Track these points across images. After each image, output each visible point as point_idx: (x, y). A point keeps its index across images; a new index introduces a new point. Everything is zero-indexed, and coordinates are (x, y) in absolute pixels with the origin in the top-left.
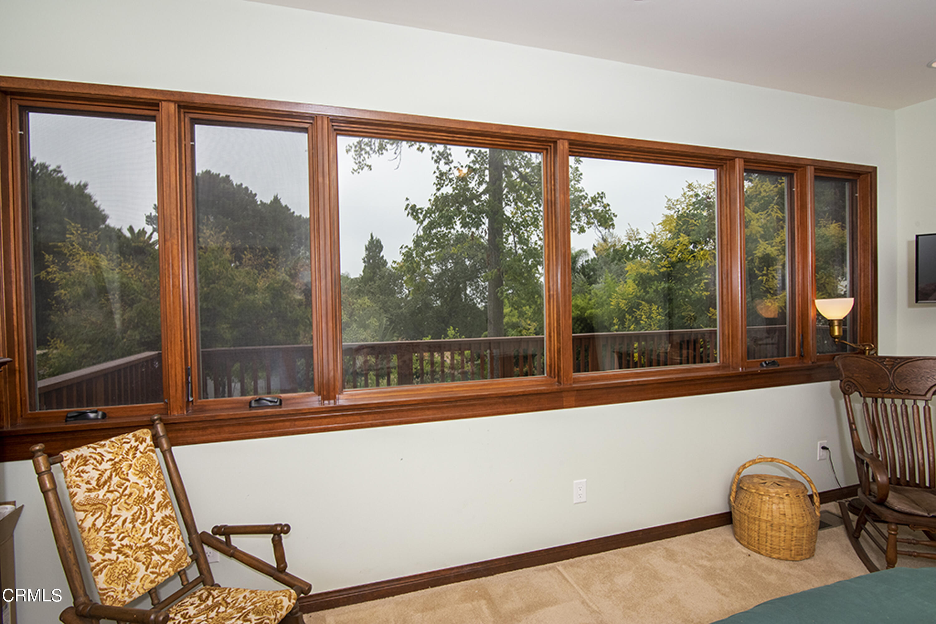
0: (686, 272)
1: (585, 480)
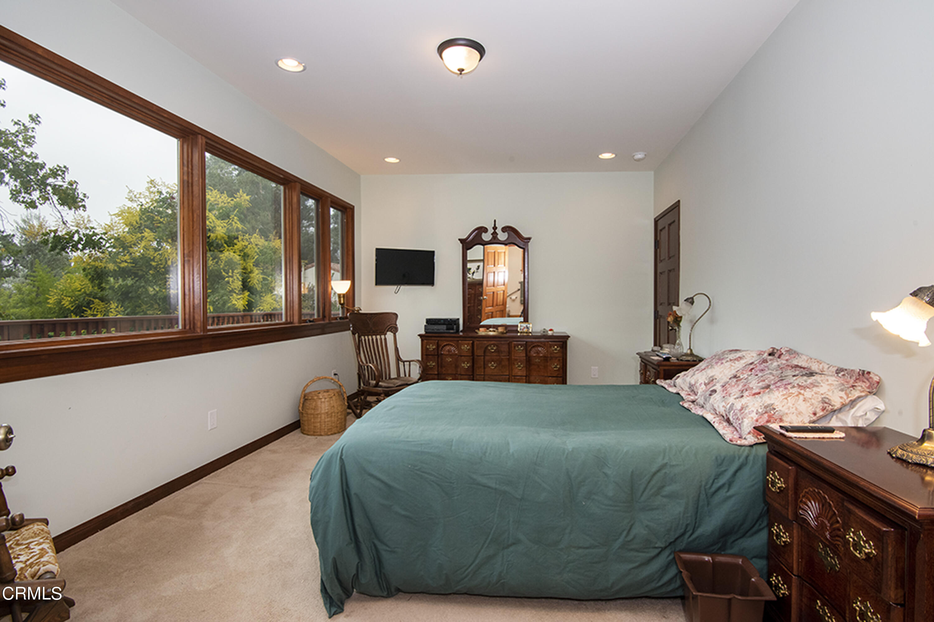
1: (216, 410)
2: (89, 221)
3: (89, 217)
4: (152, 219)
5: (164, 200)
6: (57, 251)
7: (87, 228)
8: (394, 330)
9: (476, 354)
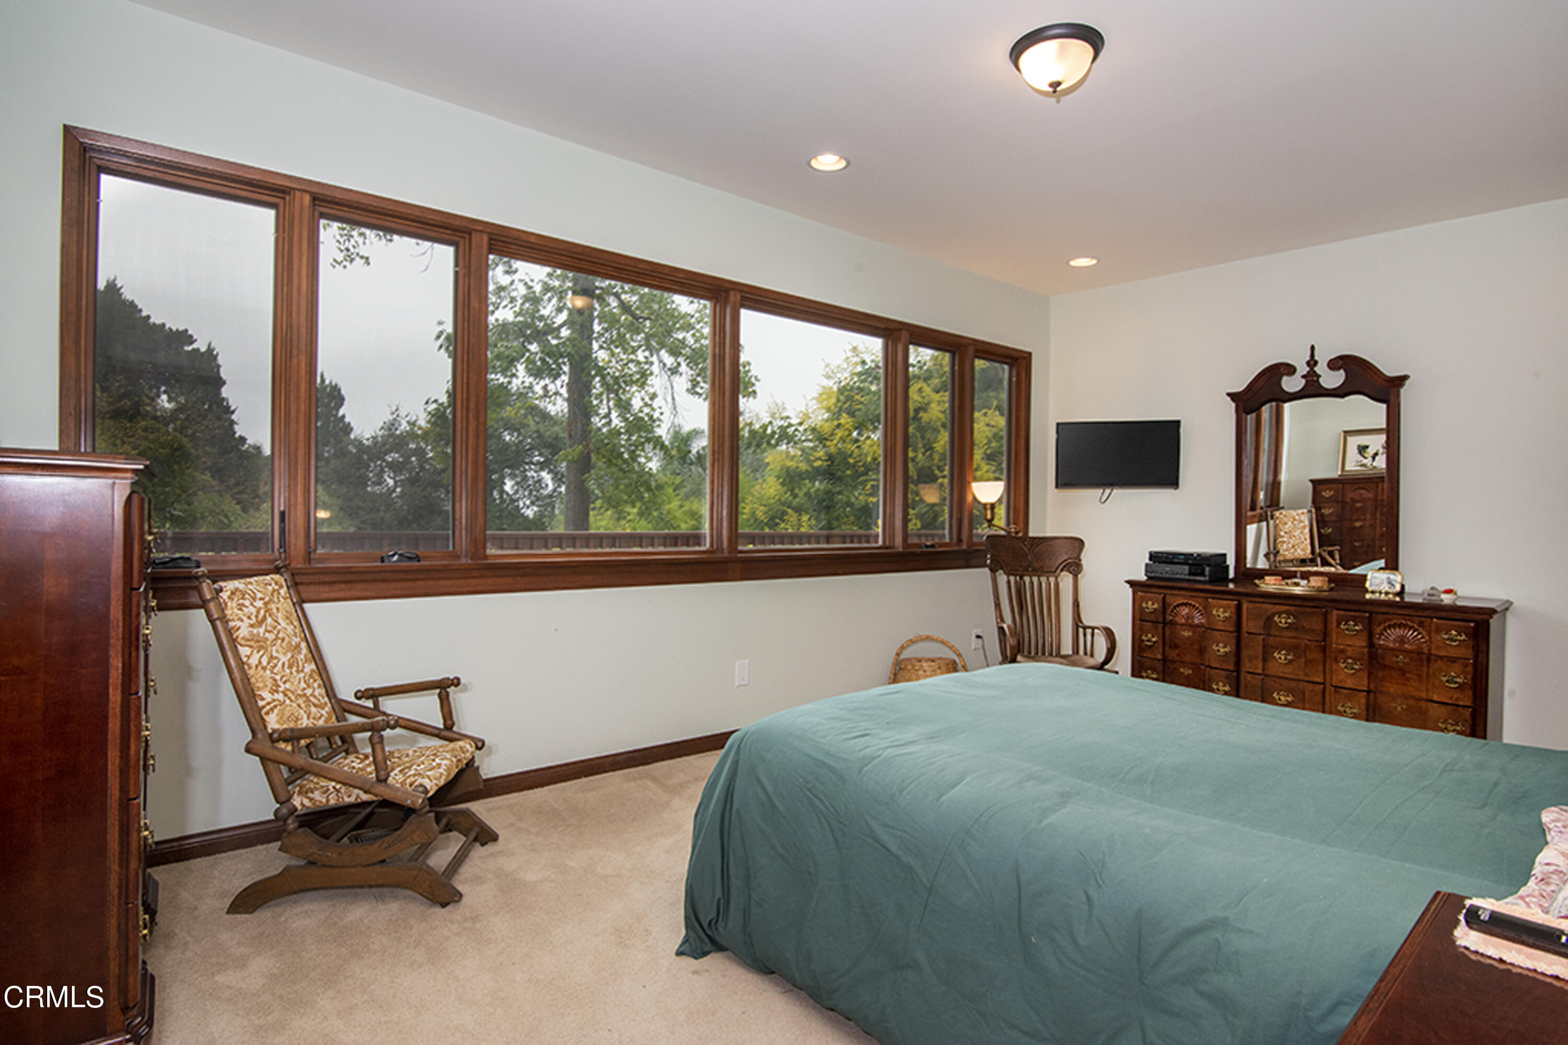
0: (848, 469)
1: (747, 661)
2: (784, 409)
3: (783, 404)
4: (849, 398)
5: (867, 372)
6: (753, 449)
7: (782, 419)
8: (1075, 567)
9: (1245, 628)
